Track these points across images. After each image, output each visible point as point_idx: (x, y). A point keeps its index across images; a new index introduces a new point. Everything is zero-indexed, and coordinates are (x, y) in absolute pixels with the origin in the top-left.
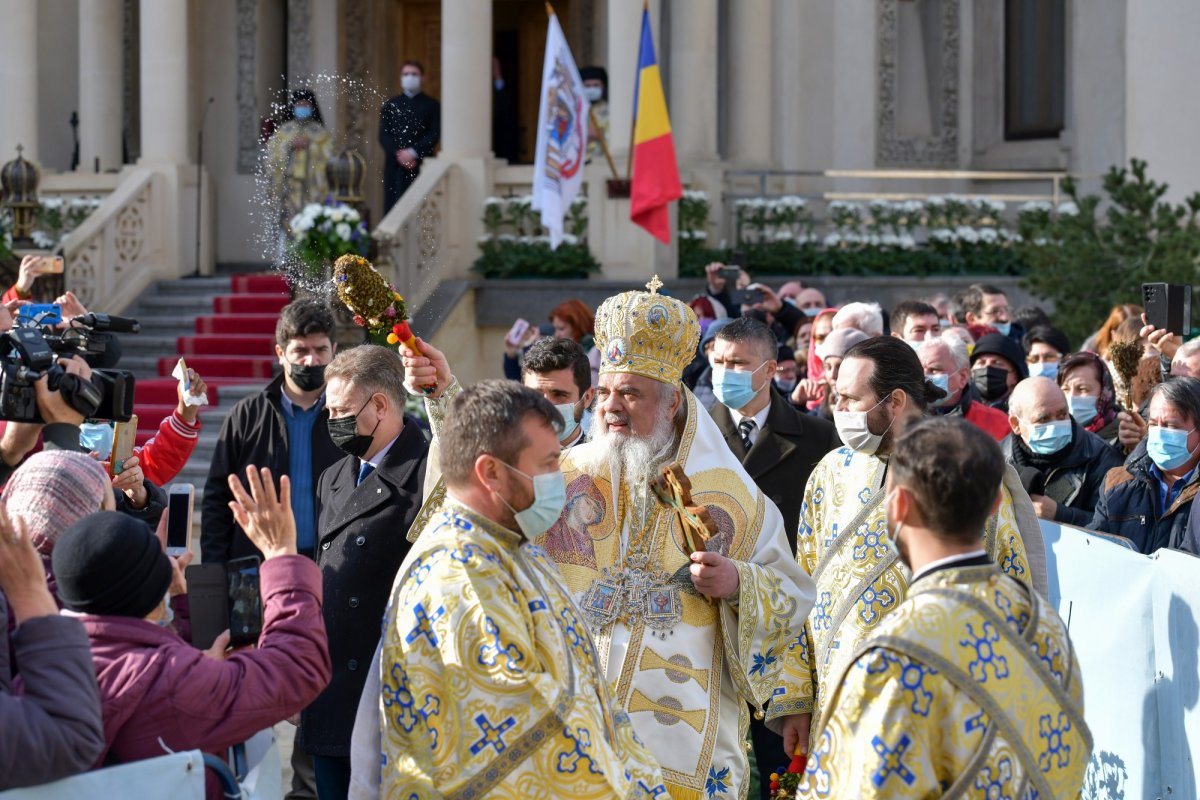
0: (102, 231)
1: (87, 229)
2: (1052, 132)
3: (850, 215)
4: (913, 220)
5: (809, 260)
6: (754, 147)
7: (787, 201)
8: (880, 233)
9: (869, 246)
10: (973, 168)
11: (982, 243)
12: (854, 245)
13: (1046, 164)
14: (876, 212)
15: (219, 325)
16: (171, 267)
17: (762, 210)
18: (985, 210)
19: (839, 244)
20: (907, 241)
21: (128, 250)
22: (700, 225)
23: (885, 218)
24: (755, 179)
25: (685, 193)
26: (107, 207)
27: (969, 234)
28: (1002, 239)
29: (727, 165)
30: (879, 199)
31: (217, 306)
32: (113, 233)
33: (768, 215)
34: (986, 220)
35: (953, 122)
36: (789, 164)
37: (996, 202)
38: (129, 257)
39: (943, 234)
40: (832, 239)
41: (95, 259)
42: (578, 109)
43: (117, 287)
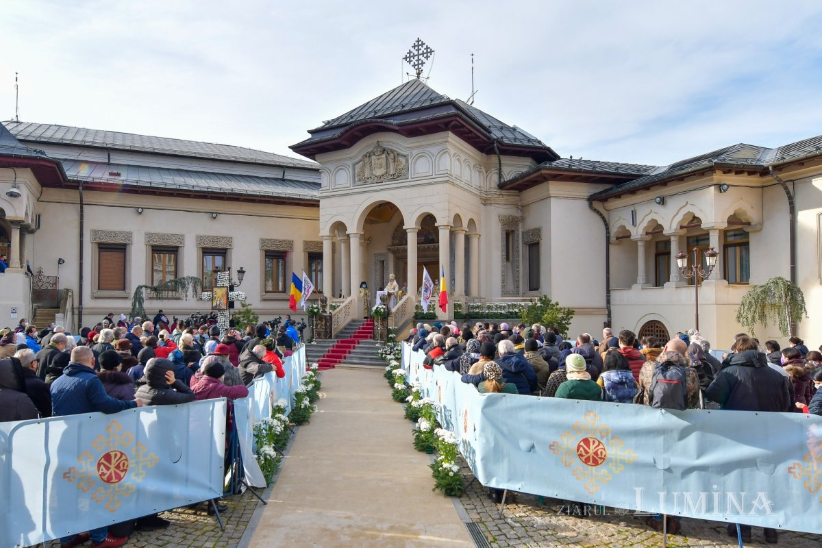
0: (341, 310)
1: (338, 309)
2: (538, 290)
6: (474, 291)
10: (521, 297)
13: (536, 296)
15: (363, 328)
16: (356, 317)
21: (347, 314)
24: (473, 300)
26: (342, 305)
29: (467, 297)
31: (363, 325)
32: (344, 310)
35: (518, 287)
36: (482, 297)
41: (340, 315)
43: (345, 320)
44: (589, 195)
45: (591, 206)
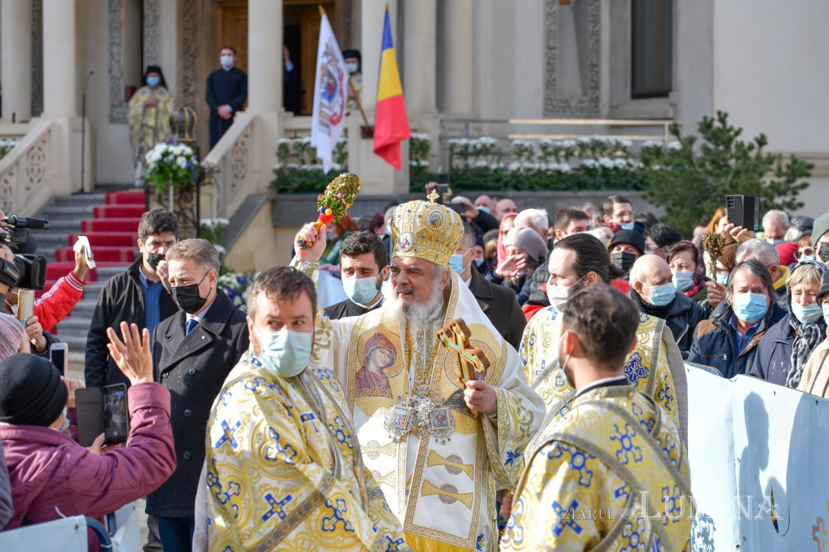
0: (17, 163)
1: (7, 161)
2: (664, 93)
3: (526, 150)
4: (569, 153)
5: (498, 181)
6: (460, 103)
7: (484, 140)
8: (547, 162)
9: (539, 171)
10: (610, 117)
11: (616, 168)
12: (529, 170)
13: (660, 115)
14: (544, 147)
16: (64, 187)
17: (466, 146)
18: (618, 146)
19: (519, 169)
20: (565, 167)
21: (35, 177)
22: (424, 157)
23: (550, 152)
24: (462, 126)
25: (414, 135)
26: (21, 146)
27: (607, 162)
28: (630, 166)
29: (442, 116)
30: (546, 139)
31: (96, 213)
32: (24, 164)
33: (470, 150)
34: (619, 153)
35: (596, 86)
36: (484, 116)
37: (626, 140)
38: (35, 180)
39: (590, 162)
40: (514, 166)
41: (13, 181)
42: (341, 78)
43: (28, 199)
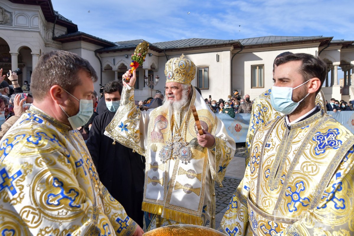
44: (95, 49)
45: (96, 55)
